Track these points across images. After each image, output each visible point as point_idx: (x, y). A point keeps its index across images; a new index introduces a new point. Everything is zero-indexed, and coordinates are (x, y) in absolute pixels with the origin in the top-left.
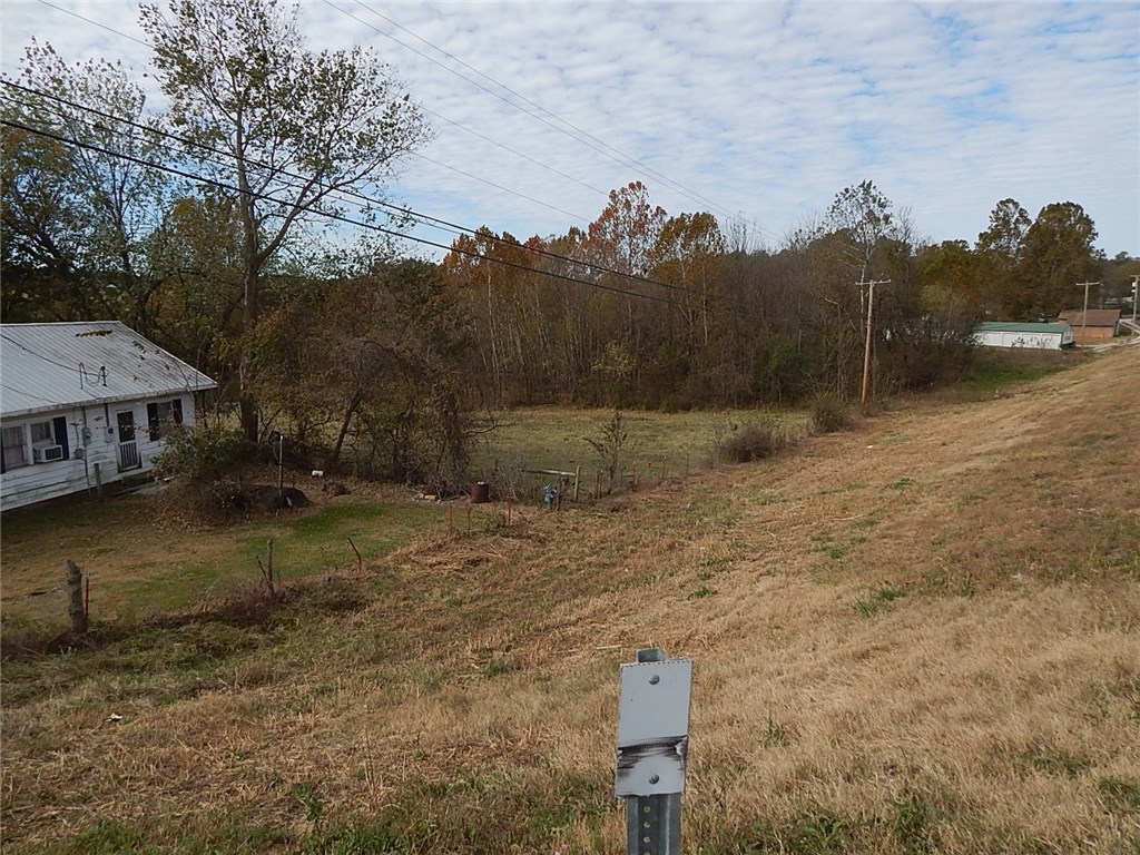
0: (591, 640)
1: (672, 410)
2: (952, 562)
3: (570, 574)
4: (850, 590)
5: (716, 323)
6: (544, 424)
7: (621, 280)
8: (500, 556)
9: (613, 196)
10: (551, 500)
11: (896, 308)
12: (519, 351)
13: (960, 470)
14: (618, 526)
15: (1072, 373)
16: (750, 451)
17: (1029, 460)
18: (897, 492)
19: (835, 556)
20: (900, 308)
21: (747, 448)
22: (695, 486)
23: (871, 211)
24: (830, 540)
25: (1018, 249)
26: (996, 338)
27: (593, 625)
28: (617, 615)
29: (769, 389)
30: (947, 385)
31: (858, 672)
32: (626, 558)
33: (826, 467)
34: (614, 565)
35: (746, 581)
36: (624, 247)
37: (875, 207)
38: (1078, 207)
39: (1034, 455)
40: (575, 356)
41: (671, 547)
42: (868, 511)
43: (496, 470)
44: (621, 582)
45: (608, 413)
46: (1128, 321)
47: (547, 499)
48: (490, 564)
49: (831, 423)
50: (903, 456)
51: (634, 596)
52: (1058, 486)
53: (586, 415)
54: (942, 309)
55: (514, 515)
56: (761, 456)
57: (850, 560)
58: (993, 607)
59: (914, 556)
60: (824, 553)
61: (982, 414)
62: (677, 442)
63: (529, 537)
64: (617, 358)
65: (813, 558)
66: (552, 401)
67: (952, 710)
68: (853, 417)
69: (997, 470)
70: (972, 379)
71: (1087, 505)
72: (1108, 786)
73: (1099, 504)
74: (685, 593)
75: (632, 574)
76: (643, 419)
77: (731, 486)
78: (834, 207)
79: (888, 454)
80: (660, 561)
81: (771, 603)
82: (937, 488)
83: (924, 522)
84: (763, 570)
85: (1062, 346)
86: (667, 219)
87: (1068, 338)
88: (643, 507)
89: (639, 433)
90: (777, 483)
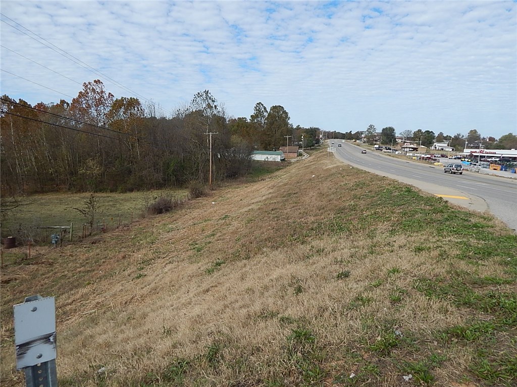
0: (80, 310)
1: (124, 191)
2: (243, 247)
3: (69, 278)
4: (204, 264)
5: (143, 150)
6: (52, 202)
7: (92, 128)
8: (24, 276)
9: (85, 85)
10: (56, 242)
11: (221, 145)
12: (34, 163)
13: (246, 210)
14: (96, 251)
15: (284, 170)
16: (162, 209)
17: (270, 204)
18: (224, 221)
19: (198, 251)
20: (222, 145)
21: (160, 208)
22: (136, 227)
23: (209, 103)
24: (196, 244)
25: (265, 122)
26: (259, 157)
27: (81, 302)
28: (95, 295)
29: (170, 180)
30: (243, 176)
31: (204, 298)
32: (100, 266)
33: (196, 213)
34: (94, 270)
35: (159, 267)
36: (93, 112)
37: (210, 101)
38: (282, 107)
39: (272, 202)
40: (69, 166)
41: (124, 257)
42: (212, 230)
43: (20, 229)
44: (97, 278)
45: (88, 194)
46: (301, 151)
47: (53, 242)
48: (17, 281)
49: (198, 194)
50: (226, 206)
51: (104, 284)
52: (279, 213)
53: (77, 196)
54: (239, 145)
55: (33, 252)
56: (167, 211)
57: (205, 252)
58: (255, 262)
59: (229, 246)
60: (194, 250)
61: (255, 187)
62: (127, 207)
63: (43, 263)
64: (93, 167)
65: (190, 253)
66: (56, 190)
67: (237, 305)
68: (207, 191)
69: (259, 209)
70: (251, 173)
71: (288, 219)
72: (282, 319)
73: (291, 219)
74: (131, 278)
75: (103, 273)
76: (108, 197)
77: (153, 225)
78: (194, 100)
79: (220, 205)
80: (117, 266)
81: (171, 276)
82: (238, 218)
83: (233, 232)
84: (168, 262)
85: (281, 160)
86: (115, 99)
87: (283, 157)
88: (109, 240)
89: (107, 204)
90: (175, 222)
